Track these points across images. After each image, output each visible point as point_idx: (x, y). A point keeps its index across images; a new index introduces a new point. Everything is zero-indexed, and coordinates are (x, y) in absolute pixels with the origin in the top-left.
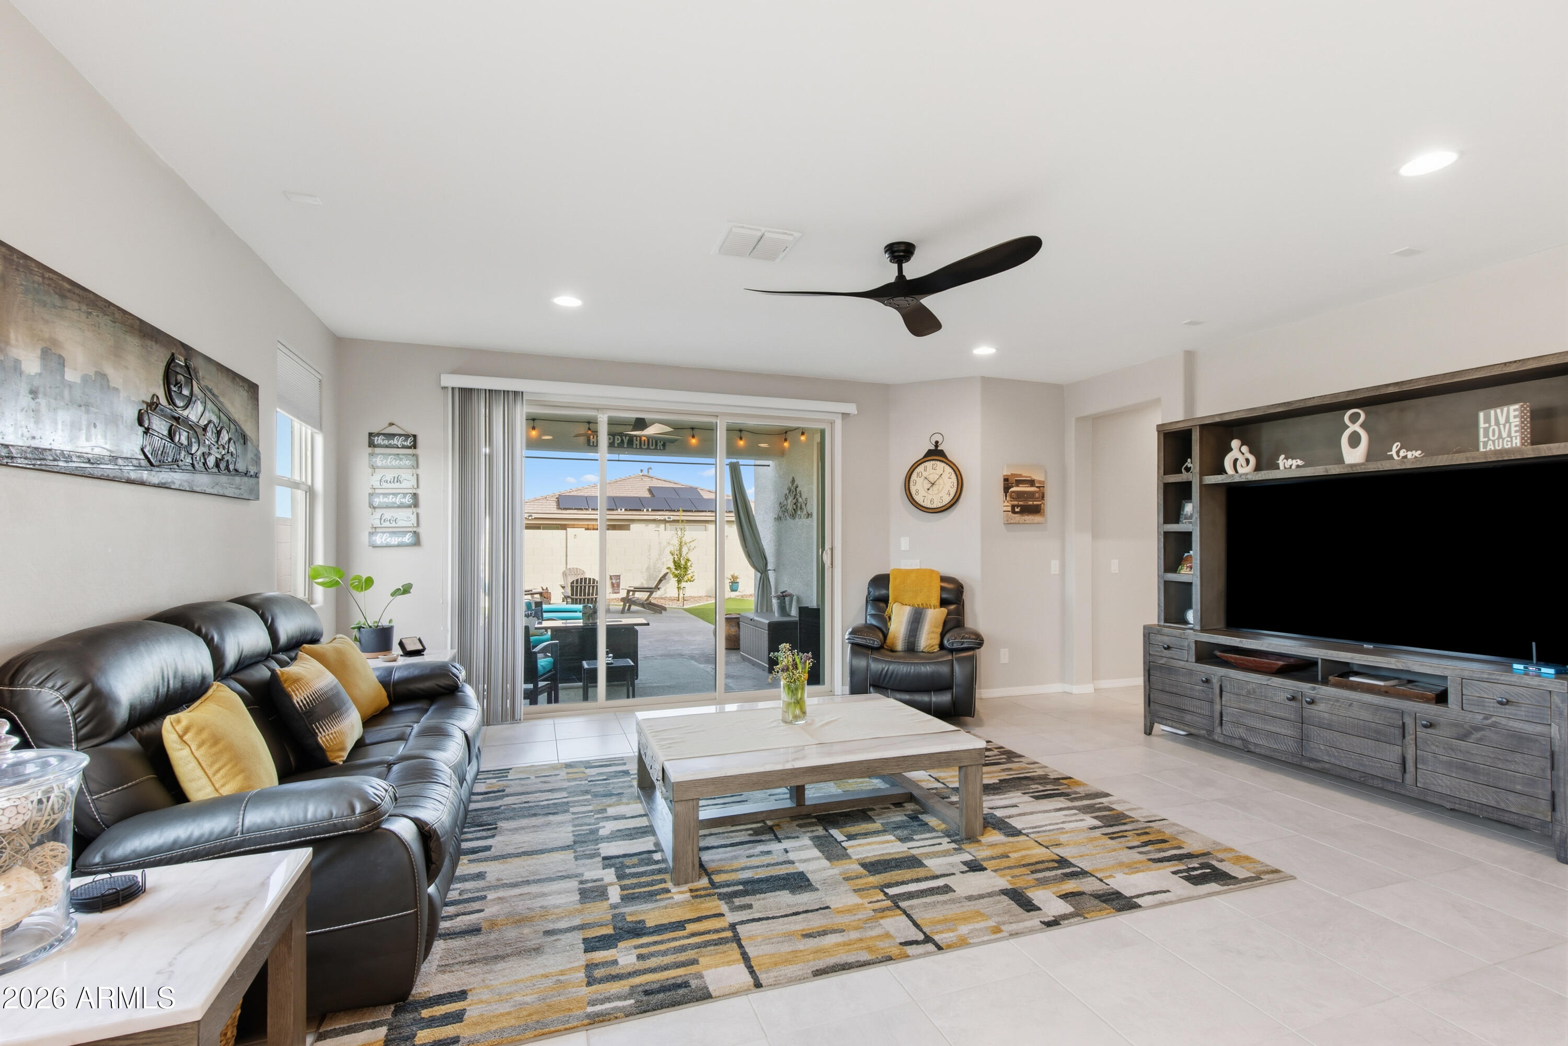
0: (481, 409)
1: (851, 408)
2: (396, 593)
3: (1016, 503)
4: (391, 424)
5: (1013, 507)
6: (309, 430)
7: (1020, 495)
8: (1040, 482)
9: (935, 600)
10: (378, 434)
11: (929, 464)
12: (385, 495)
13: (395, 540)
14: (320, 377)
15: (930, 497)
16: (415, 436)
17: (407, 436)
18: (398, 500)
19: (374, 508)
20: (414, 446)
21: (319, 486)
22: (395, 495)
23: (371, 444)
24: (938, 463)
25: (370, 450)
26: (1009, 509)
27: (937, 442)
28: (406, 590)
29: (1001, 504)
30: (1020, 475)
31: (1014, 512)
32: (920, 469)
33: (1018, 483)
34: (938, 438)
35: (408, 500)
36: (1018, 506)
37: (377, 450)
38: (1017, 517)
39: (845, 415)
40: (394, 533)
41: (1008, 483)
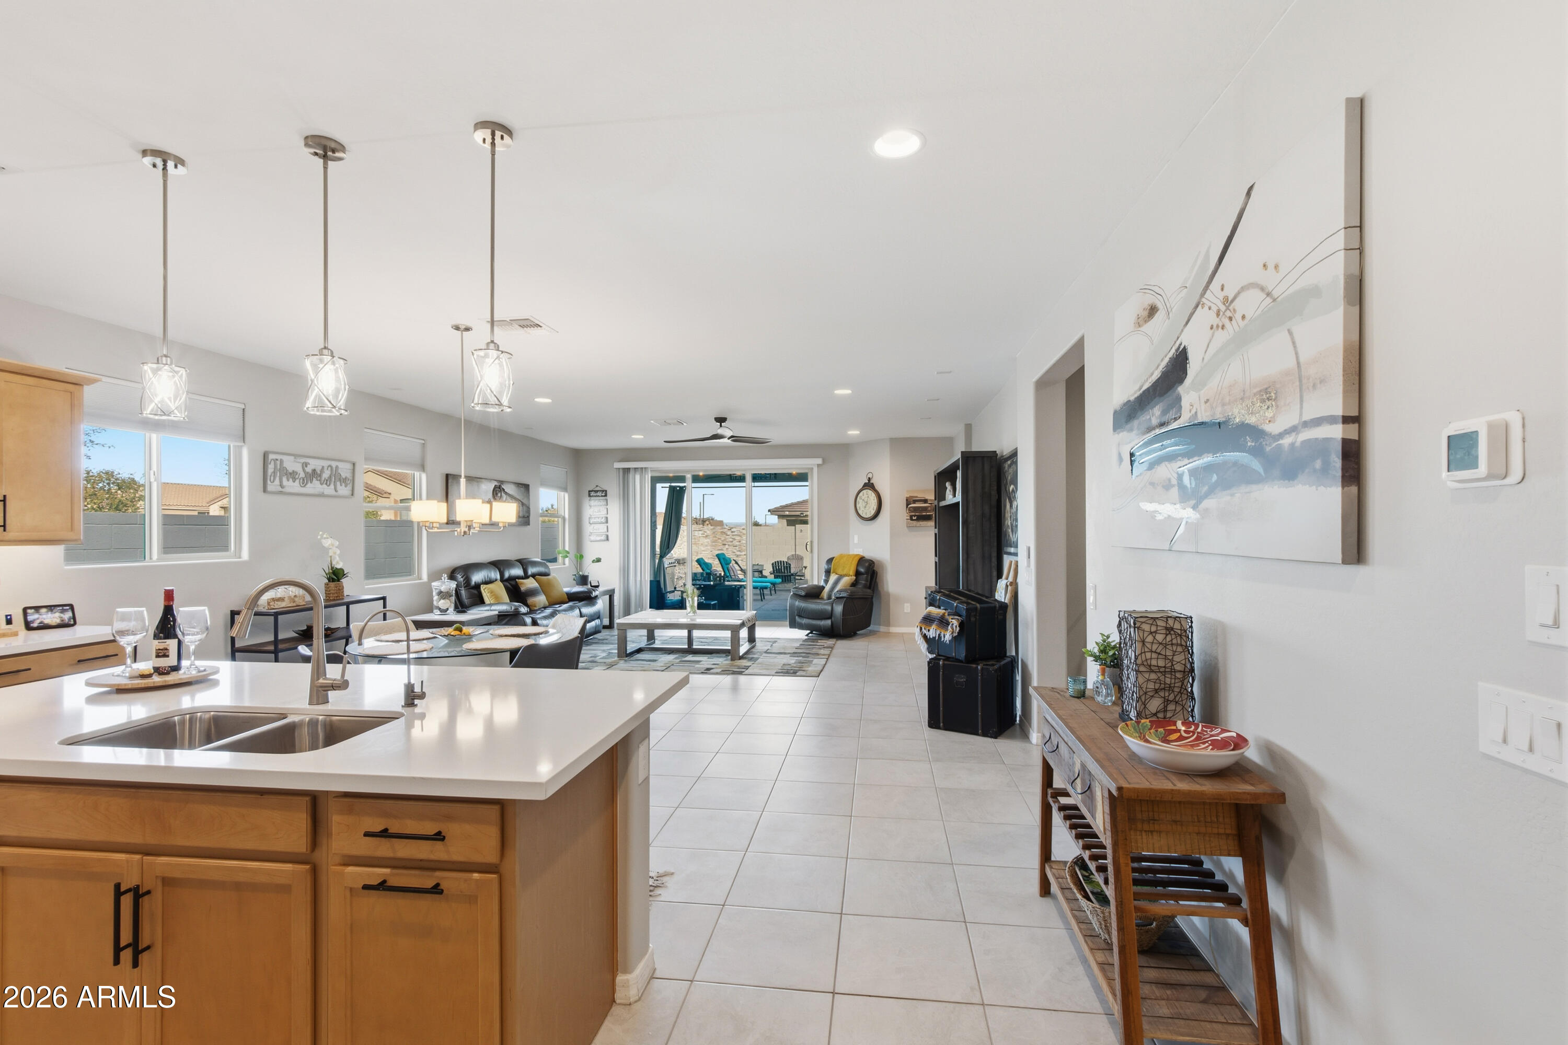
0: (631, 475)
1: (819, 461)
2: (593, 561)
3: (913, 514)
4: (597, 486)
5: (911, 517)
6: (563, 493)
7: (916, 509)
8: (931, 500)
9: (852, 571)
10: (592, 491)
11: (865, 491)
12: (595, 518)
13: (598, 538)
14: (566, 470)
15: (865, 511)
16: (606, 491)
17: (603, 491)
18: (599, 520)
19: (591, 524)
20: (606, 495)
21: (567, 516)
22: (598, 518)
23: (590, 496)
24: (869, 490)
25: (589, 498)
26: (909, 518)
27: (869, 478)
28: (599, 560)
29: (904, 515)
30: (917, 497)
31: (911, 519)
32: (861, 494)
33: (915, 502)
34: (870, 476)
35: (603, 520)
36: (915, 516)
37: (592, 498)
38: (915, 523)
39: (818, 465)
40: (597, 535)
41: (909, 501)
